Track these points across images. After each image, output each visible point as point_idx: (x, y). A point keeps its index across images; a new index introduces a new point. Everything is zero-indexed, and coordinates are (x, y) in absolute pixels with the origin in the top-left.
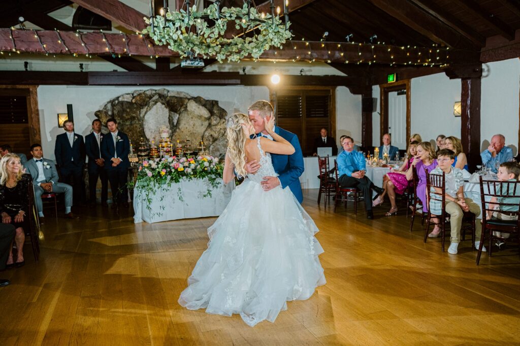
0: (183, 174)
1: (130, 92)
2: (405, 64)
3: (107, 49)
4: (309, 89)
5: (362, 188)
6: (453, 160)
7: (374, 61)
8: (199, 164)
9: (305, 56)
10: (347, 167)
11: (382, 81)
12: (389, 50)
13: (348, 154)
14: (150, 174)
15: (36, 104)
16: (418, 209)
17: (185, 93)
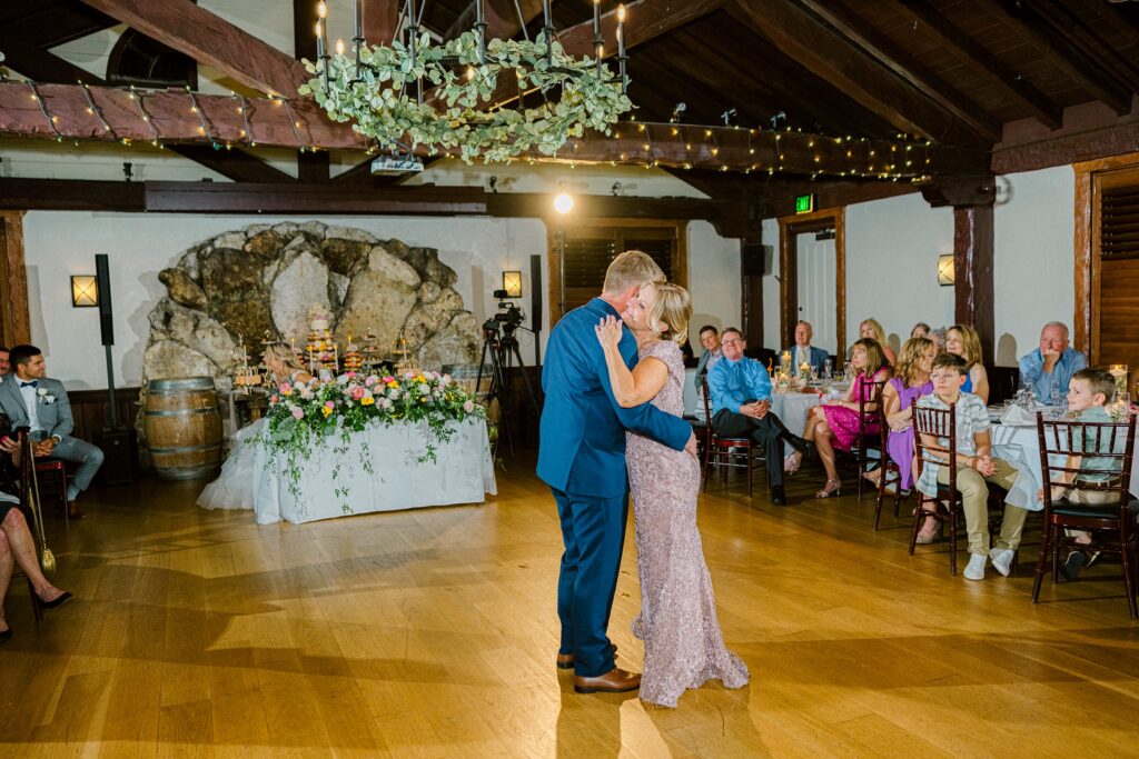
0: (371, 411)
1: (239, 228)
2: (843, 174)
3: (201, 131)
4: (633, 225)
5: (763, 439)
6: (964, 377)
7: (781, 168)
8: (409, 389)
9: (638, 153)
10: (729, 392)
11: (783, 210)
12: (811, 144)
13: (731, 365)
14: (297, 411)
15: (20, 253)
16: (889, 482)
17: (363, 231)
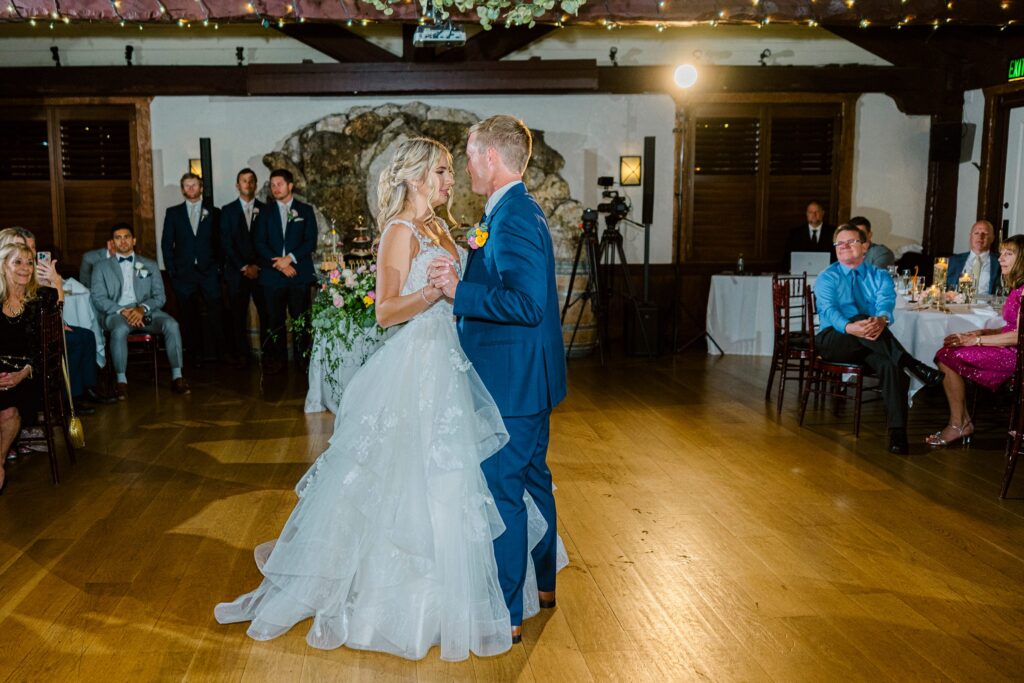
1: (342, 111)
7: (948, 20)
9: (744, 8)
10: (837, 307)
11: (991, 79)
13: (846, 272)
14: (338, 300)
15: (147, 137)
17: (466, 112)
